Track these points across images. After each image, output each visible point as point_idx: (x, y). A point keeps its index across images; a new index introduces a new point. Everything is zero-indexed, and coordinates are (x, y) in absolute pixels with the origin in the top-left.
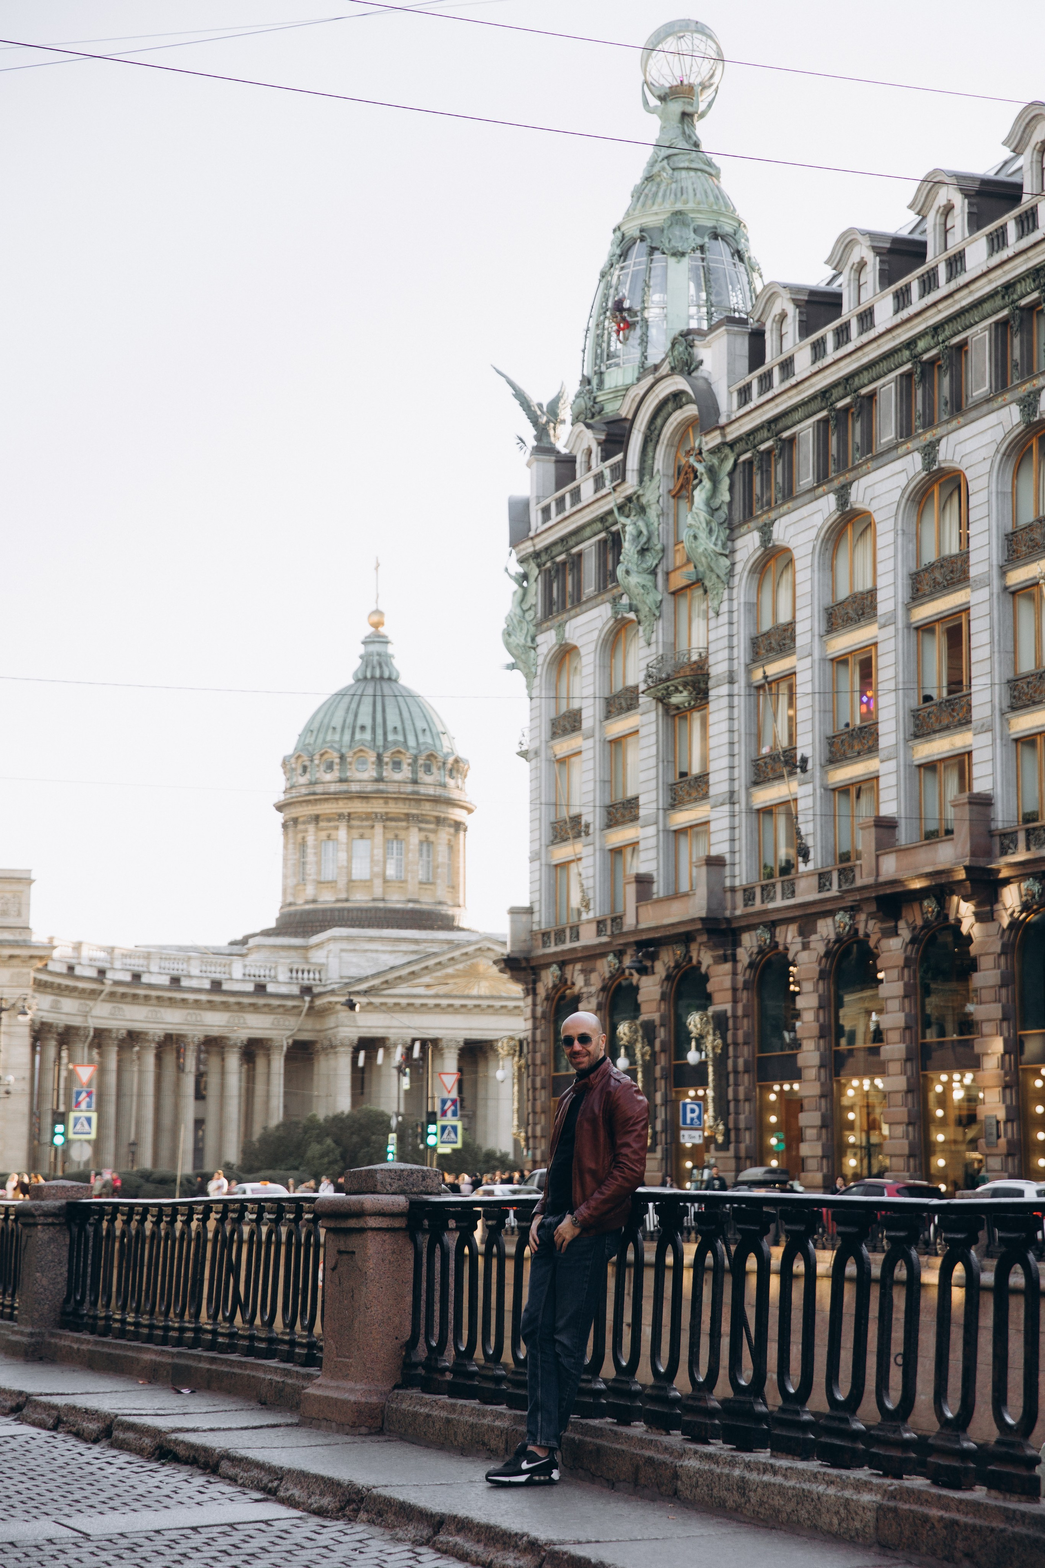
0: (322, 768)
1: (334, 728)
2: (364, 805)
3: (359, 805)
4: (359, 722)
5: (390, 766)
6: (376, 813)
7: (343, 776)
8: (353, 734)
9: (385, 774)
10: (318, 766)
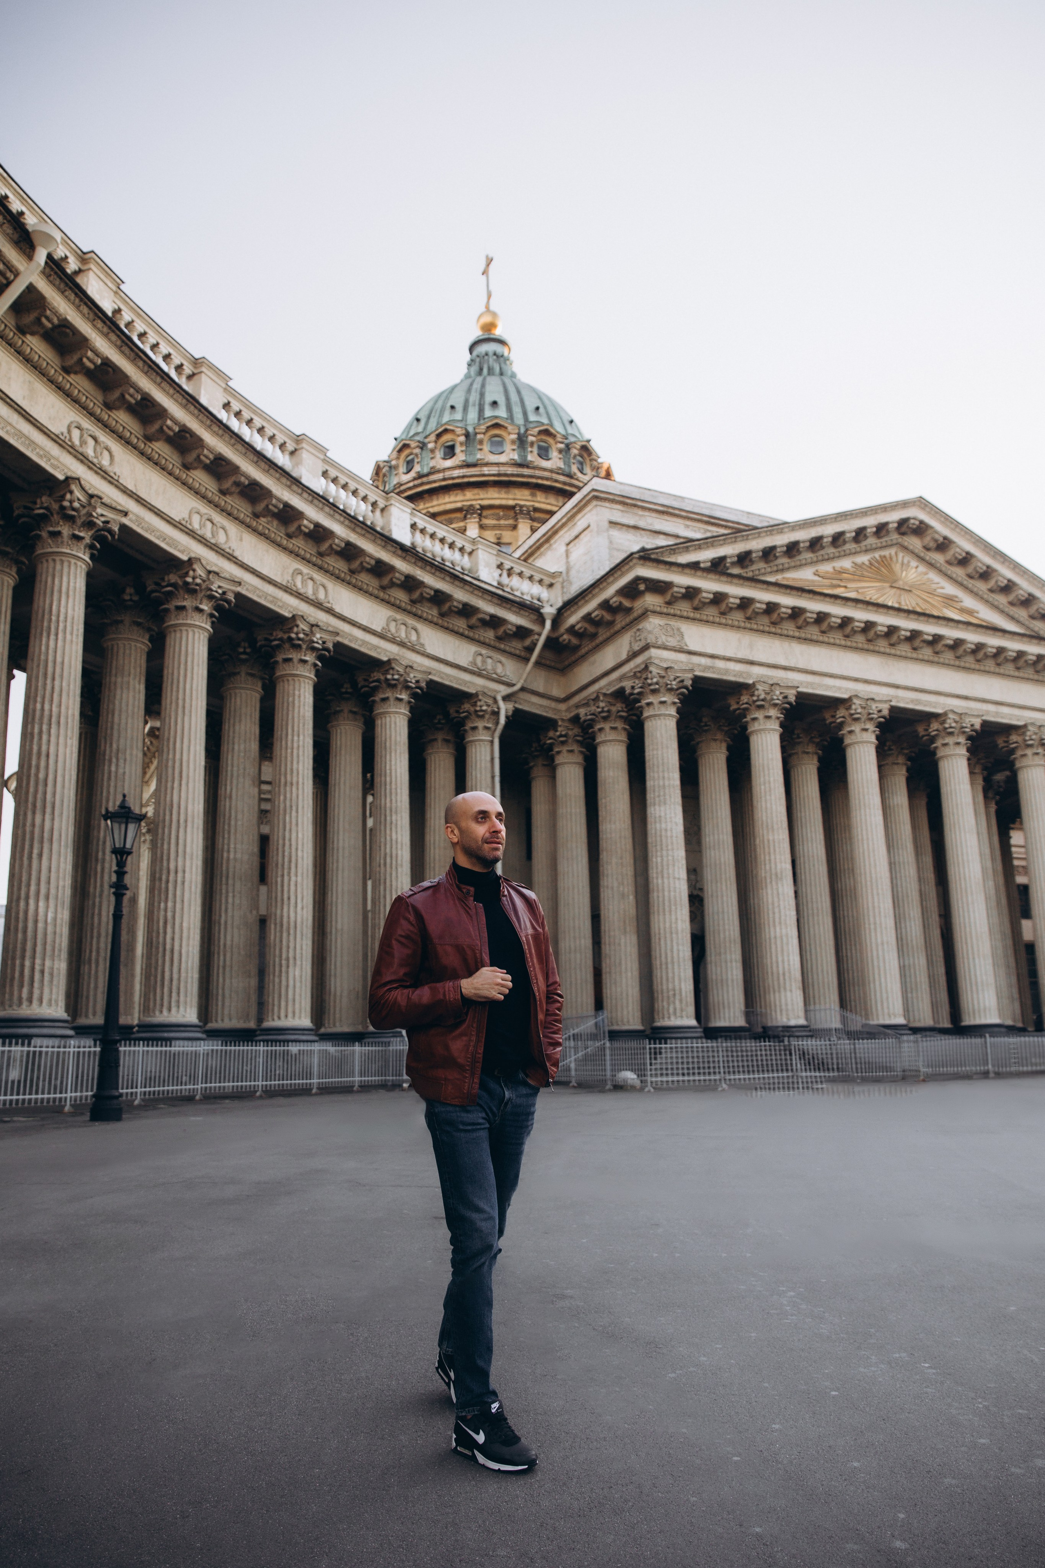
0: (439, 454)
1: (452, 407)
2: (503, 495)
3: (496, 495)
4: (489, 399)
5: (535, 450)
6: (521, 506)
7: (471, 460)
8: (481, 411)
9: (530, 458)
10: (432, 451)
